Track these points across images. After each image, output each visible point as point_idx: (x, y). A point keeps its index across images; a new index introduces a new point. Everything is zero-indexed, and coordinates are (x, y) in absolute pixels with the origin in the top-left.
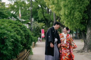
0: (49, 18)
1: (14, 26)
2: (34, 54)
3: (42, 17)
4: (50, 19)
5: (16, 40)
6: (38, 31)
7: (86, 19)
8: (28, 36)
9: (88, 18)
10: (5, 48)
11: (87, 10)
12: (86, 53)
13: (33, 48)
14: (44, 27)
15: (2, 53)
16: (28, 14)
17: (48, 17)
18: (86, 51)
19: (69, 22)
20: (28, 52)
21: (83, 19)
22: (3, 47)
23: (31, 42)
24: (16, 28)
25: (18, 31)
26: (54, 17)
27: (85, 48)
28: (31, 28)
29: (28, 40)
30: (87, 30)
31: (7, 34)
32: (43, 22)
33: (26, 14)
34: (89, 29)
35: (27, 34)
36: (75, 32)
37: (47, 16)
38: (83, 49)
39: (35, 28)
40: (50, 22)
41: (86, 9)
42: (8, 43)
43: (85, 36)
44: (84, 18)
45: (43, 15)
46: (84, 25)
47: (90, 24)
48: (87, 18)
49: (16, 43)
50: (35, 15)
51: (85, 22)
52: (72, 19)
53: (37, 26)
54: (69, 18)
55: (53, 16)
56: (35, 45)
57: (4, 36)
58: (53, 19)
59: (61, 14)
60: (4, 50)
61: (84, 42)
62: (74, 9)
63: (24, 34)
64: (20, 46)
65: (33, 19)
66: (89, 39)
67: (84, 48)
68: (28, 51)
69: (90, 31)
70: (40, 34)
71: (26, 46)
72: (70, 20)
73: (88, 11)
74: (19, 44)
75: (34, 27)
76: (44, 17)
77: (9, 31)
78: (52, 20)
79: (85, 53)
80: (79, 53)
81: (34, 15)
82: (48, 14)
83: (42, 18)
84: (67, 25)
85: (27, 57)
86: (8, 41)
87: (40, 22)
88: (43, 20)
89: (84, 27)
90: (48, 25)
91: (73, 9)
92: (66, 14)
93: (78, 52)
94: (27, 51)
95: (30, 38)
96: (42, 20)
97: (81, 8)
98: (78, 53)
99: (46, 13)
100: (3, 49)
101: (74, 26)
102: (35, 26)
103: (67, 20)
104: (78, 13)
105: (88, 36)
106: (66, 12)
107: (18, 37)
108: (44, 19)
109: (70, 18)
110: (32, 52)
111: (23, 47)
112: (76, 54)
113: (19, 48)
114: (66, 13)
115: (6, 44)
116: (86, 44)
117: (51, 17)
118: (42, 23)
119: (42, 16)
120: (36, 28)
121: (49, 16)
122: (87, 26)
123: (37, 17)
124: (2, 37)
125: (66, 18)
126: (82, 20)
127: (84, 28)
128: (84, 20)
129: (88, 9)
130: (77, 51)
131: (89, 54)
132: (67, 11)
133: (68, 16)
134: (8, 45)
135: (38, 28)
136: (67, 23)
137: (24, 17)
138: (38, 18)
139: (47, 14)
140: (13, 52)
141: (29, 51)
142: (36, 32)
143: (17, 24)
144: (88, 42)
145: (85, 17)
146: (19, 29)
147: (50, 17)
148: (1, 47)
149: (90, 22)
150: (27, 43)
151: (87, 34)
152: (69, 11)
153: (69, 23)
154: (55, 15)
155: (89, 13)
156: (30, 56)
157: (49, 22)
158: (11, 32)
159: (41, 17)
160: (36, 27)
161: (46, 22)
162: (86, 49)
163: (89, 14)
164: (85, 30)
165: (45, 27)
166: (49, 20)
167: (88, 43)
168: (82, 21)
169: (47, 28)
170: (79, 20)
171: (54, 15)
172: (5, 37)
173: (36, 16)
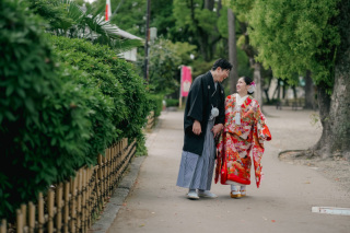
0: (213, 27)
1: (95, 65)
2: (149, 153)
3: (187, 22)
4: (216, 29)
5: (101, 110)
6: (168, 75)
7: (334, 46)
8: (134, 96)
9: (342, 44)
10: (71, 135)
11: (341, 15)
12: (324, 160)
13: (149, 132)
14: (192, 57)
15: (65, 148)
16: (137, 7)
17: (210, 23)
18: (325, 155)
19: (277, 51)
20: (130, 147)
21: (326, 43)
22: (67, 133)
23: (144, 116)
24: (99, 72)
25: (105, 80)
26: (230, 24)
27: (325, 143)
28: (146, 61)
29: (134, 109)
30: (334, 83)
31: (78, 97)
32: (190, 39)
33: (130, 7)
34: (340, 80)
35: (132, 91)
36: (303, 84)
37: (206, 20)
38: (318, 147)
39: (161, 62)
40: (215, 42)
41: (336, 13)
42: (82, 122)
43: (327, 102)
44: (328, 41)
45: (193, 16)
46: (326, 65)
47: (345, 65)
48: (338, 42)
49: (100, 119)
50: (162, 13)
51: (331, 54)
52: (286, 43)
53: (167, 57)
54: (277, 40)
55: (226, 19)
56: (156, 124)
57: (70, 102)
58: (226, 32)
59: (251, 23)
60: (70, 140)
61: (323, 123)
62: (294, 10)
63: (122, 91)
64: (110, 130)
65: (153, 32)
66: (337, 115)
67: (319, 142)
68: (132, 144)
69: (344, 88)
70: (176, 83)
71: (128, 129)
72: (281, 45)
73: (342, 18)
74: (109, 124)
75: (157, 61)
76: (196, 22)
77: (82, 83)
78: (223, 35)
79: (322, 163)
80: (303, 161)
81: (159, 13)
82: (210, 13)
83: (188, 26)
84: (269, 62)
85: (126, 162)
86: (80, 117)
87: (179, 40)
88: (191, 34)
89: (326, 73)
90: (205, 51)
91: (292, 8)
92: (269, 26)
93: (298, 156)
94: (129, 142)
95: (140, 102)
96: (186, 31)
97: (317, 8)
98: (297, 161)
99: (203, 7)
100: (67, 138)
101: (292, 68)
102: (159, 56)
103: (270, 44)
104: (307, 23)
105: (337, 105)
106: (267, 17)
107: (105, 101)
108: (193, 28)
109: (281, 37)
110: (145, 148)
111: (121, 131)
112: (291, 163)
113: (108, 134)
114: (269, 21)
115: (74, 124)
116: (329, 129)
117: (219, 22)
118: (186, 44)
119: (188, 17)
120: (164, 64)
121: (213, 19)
122: (337, 70)
123: (170, 19)
124: (66, 105)
125: (268, 36)
126: (320, 47)
127: (323, 76)
128: (328, 47)
129: (342, 12)
130: (295, 153)
131: (333, 164)
132: (270, 13)
133: (274, 32)
134: (82, 128)
135: (171, 63)
136: (269, 56)
137: (124, 18)
138: (172, 24)
139: (205, 13)
140: (88, 145)
141: (136, 145)
142: (164, 77)
143: (102, 55)
144: (336, 123)
145: (330, 37)
146: (110, 75)
147: (214, 23)
148: (62, 133)
149: (347, 56)
150: (131, 119)
151: (333, 98)
152: (278, 15)
153: (275, 56)
154: (235, 18)
155: (347, 27)
156: (138, 161)
157: (210, 41)
158: (85, 85)
159: (184, 20)
160: (163, 58)
161: (199, 40)
162: (327, 147)
163: (344, 30)
164: (330, 84)
165: (196, 59)
166: (213, 33)
167: (333, 127)
168: (319, 52)
169: (204, 63)
170: (311, 47)
171: (231, 17)
172: (73, 103)
173: (166, 16)
